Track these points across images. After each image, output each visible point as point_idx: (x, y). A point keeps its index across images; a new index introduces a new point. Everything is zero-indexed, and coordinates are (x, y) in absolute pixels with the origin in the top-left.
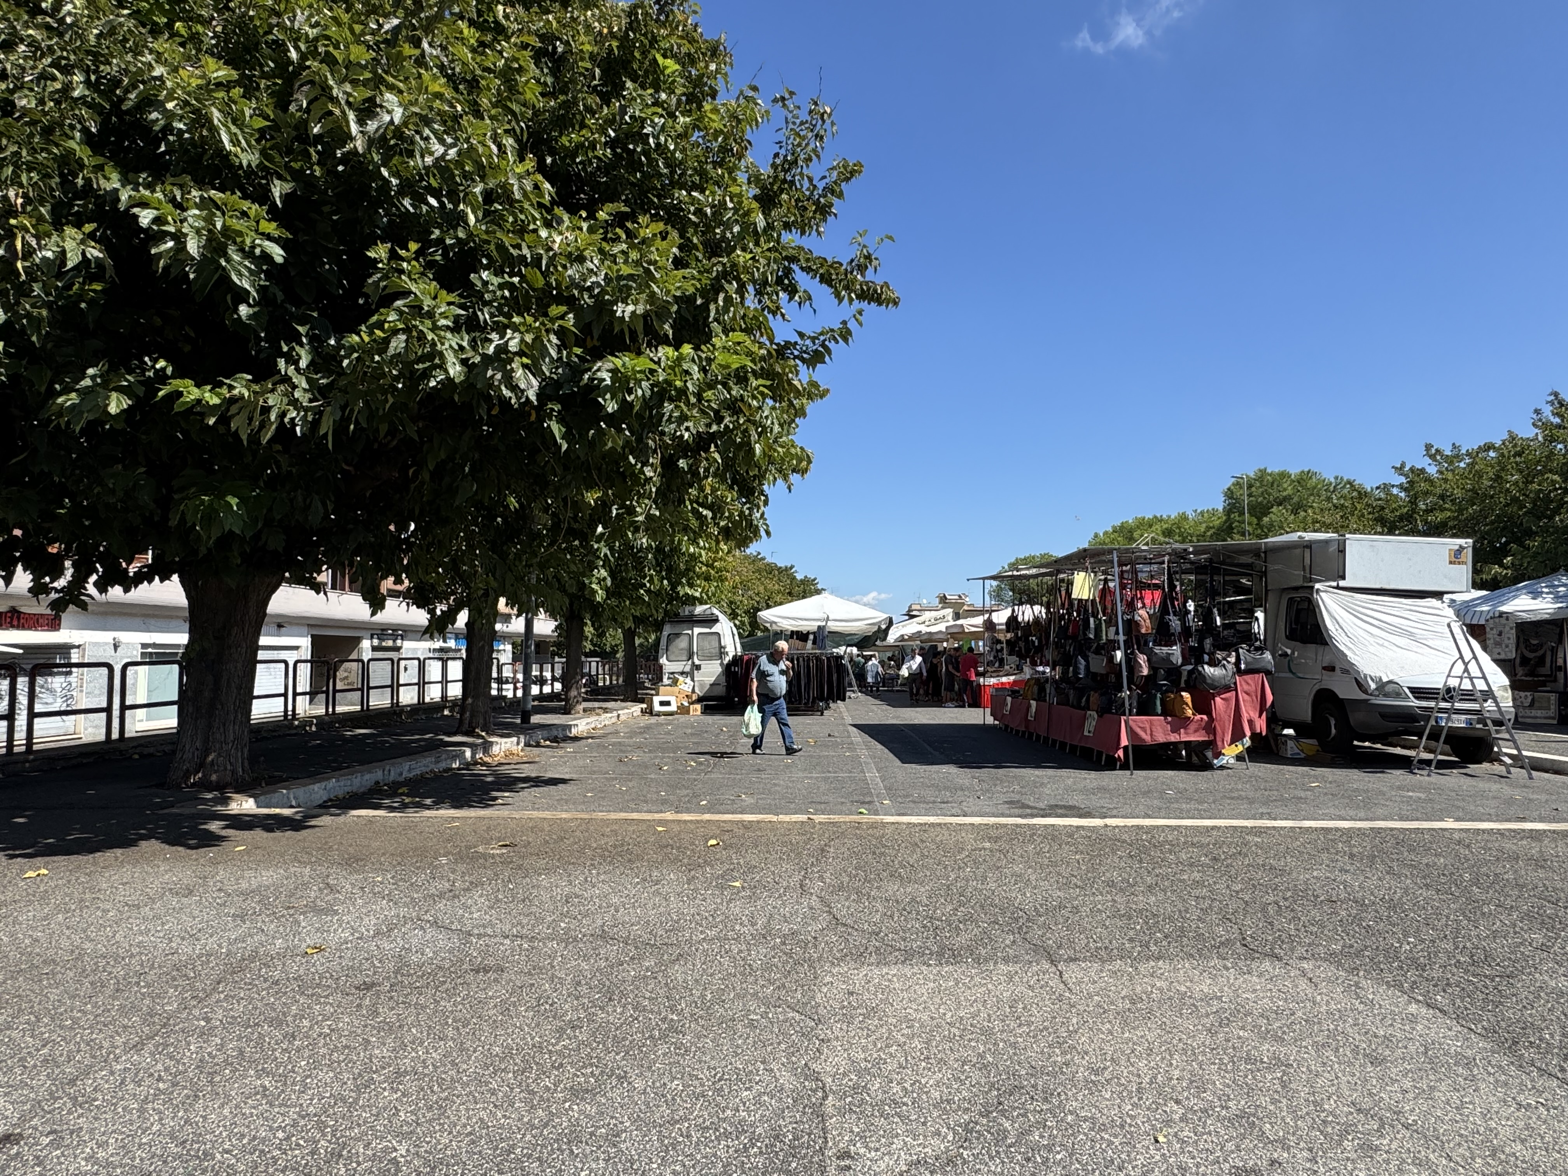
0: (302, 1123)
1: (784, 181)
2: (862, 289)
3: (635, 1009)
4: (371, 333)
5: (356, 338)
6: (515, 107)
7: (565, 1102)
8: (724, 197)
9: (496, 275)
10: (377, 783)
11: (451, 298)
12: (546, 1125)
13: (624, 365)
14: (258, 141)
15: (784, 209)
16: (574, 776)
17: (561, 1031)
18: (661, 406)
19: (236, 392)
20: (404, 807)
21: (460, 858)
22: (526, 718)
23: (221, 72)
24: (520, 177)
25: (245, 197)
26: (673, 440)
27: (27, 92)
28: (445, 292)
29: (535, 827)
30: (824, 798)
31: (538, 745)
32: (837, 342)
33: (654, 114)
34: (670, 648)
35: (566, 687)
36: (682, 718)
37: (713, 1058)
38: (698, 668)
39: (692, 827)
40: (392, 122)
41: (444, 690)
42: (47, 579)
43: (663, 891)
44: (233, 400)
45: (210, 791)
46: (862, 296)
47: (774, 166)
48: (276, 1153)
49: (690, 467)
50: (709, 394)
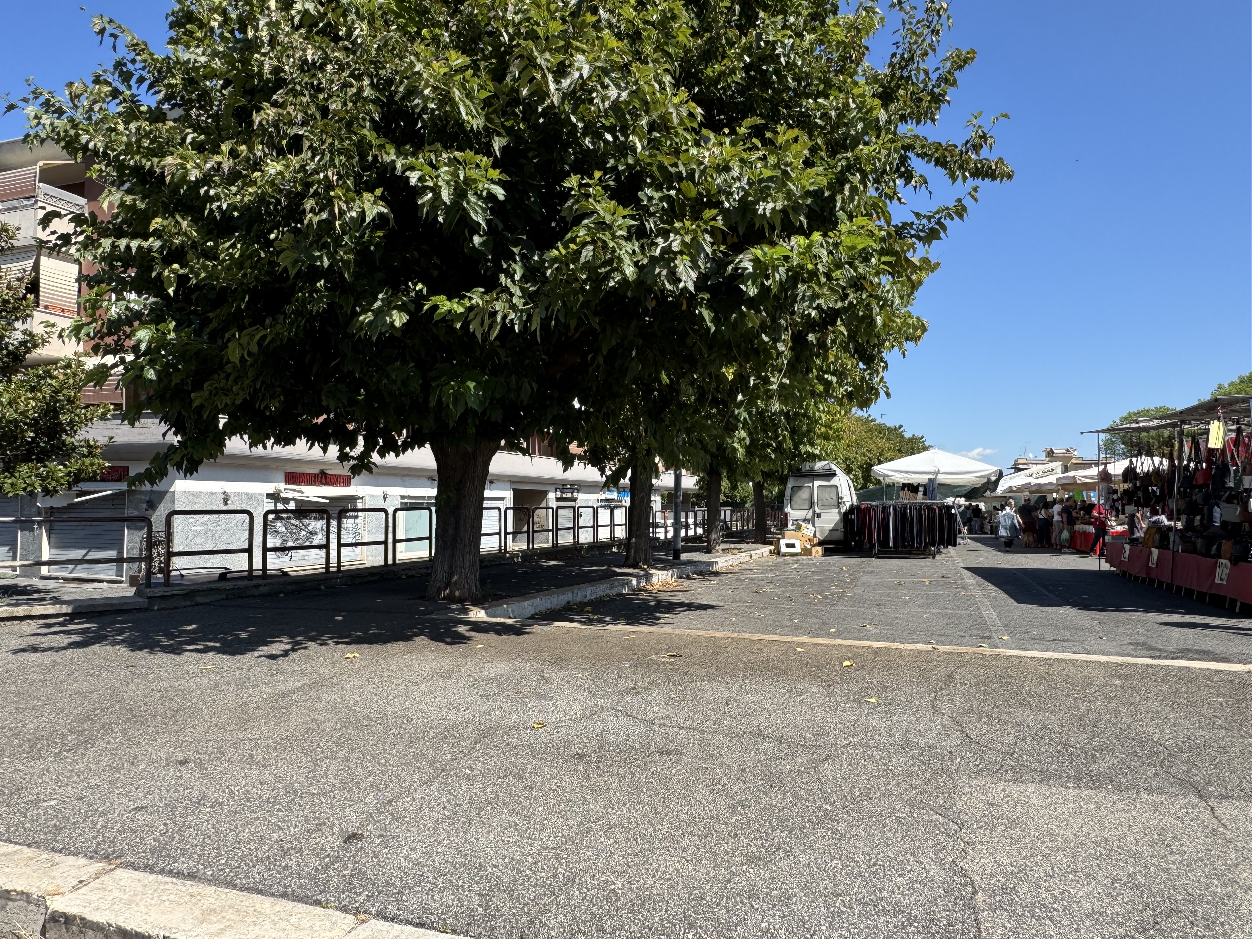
0: (544, 853)
1: (902, 77)
2: (976, 167)
3: (794, 796)
4: (566, 247)
5: (556, 252)
6: (671, 50)
7: (742, 865)
8: (847, 99)
9: (657, 191)
10: (569, 602)
11: (627, 212)
12: (729, 881)
13: (765, 254)
14: (483, 109)
15: (901, 102)
16: (720, 604)
17: (733, 808)
18: (795, 287)
19: (474, 302)
20: (590, 622)
21: (639, 663)
22: (677, 556)
23: (458, 59)
24: (677, 107)
25: (477, 153)
26: (802, 318)
27: (335, 98)
28: (621, 207)
29: (694, 642)
30: (944, 632)
31: (688, 577)
32: (952, 219)
33: (784, 36)
34: (794, 498)
35: (708, 532)
36: (806, 559)
37: (866, 845)
38: (819, 515)
39: (827, 649)
40: (581, 76)
41: (612, 532)
42: (348, 449)
43: (809, 701)
44: (470, 309)
45: (456, 603)
46: (976, 174)
47: (891, 65)
48: (528, 872)
49: (818, 340)
50: (837, 274)
